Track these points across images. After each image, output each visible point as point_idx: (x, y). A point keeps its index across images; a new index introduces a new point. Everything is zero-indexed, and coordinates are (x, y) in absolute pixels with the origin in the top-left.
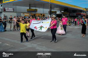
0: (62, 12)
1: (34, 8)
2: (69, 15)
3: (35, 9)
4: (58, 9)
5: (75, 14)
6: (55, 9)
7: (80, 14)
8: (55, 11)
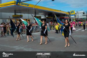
0: (47, 16)
1: (19, 14)
2: (53, 19)
3: (21, 15)
4: (42, 13)
6: (40, 14)
7: (64, 18)
8: (39, 16)
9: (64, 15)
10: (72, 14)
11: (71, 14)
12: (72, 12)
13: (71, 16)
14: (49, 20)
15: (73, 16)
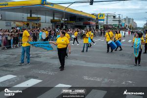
5: (82, 24)
9: (90, 19)
10: (101, 18)
11: (99, 18)
12: (100, 15)
13: (100, 22)
14: (69, 25)
15: (103, 22)
